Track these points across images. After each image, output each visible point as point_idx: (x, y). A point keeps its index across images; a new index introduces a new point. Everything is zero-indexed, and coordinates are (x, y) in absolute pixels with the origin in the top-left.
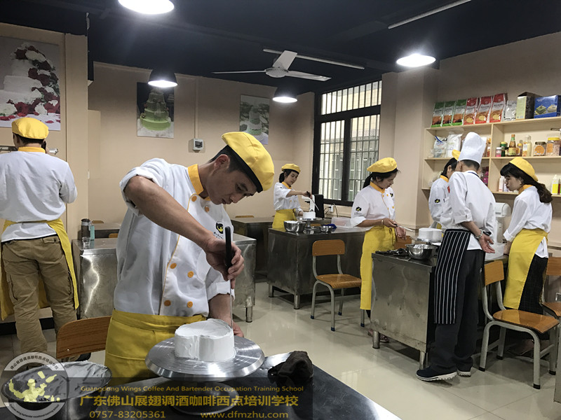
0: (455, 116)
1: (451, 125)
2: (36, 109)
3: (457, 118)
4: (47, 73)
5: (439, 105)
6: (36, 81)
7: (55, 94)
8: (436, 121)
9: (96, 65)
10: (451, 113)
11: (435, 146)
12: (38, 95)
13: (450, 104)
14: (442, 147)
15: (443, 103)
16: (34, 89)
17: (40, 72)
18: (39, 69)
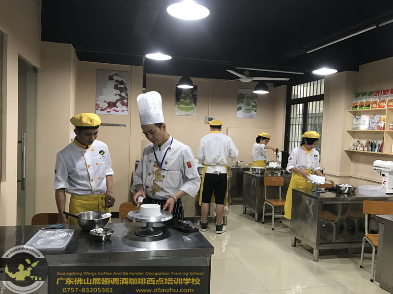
0: (366, 102)
1: (364, 109)
3: (367, 104)
4: (123, 86)
5: (357, 95)
6: (117, 90)
7: (126, 97)
8: (355, 106)
9: (148, 75)
10: (364, 101)
11: (354, 122)
12: (118, 97)
13: (364, 94)
14: (358, 122)
15: (360, 94)
16: (116, 95)
17: (119, 86)
18: (119, 84)
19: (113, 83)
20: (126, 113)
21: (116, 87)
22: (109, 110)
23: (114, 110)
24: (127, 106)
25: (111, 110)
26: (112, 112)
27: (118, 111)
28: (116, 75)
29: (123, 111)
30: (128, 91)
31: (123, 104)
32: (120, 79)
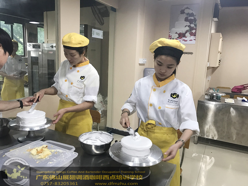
2: (186, 35)
6: (187, 22)
12: (188, 28)
16: (186, 26)
18: (189, 17)
19: (184, 16)
20: (194, 42)
21: (186, 20)
23: (183, 40)
24: (195, 35)
25: (181, 40)
27: (187, 41)
28: (187, 8)
29: (191, 40)
30: (196, 22)
31: (192, 34)
32: (191, 12)
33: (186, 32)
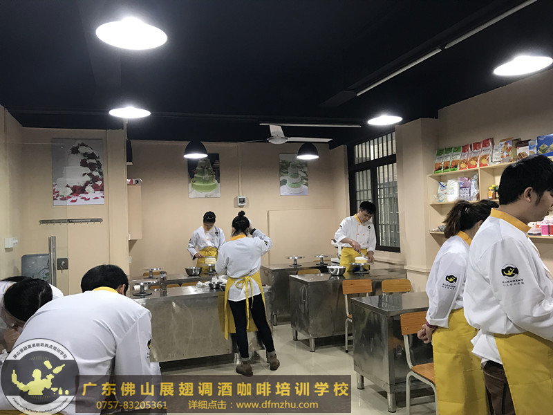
0: (453, 161)
1: (450, 171)
2: (86, 189)
3: (454, 164)
4: (94, 161)
5: (440, 153)
6: (86, 168)
7: (100, 177)
8: (437, 167)
10: (449, 160)
11: (439, 191)
12: (88, 178)
13: (449, 150)
14: (445, 191)
15: (443, 150)
16: (84, 174)
17: (89, 161)
18: (88, 159)
19: (79, 158)
20: (101, 201)
21: (84, 164)
22: (74, 198)
23: (82, 198)
24: (102, 190)
25: (78, 198)
26: (80, 201)
27: (89, 199)
28: (83, 145)
29: (97, 198)
30: (102, 168)
31: (96, 188)
32: (90, 151)
33: (86, 184)
